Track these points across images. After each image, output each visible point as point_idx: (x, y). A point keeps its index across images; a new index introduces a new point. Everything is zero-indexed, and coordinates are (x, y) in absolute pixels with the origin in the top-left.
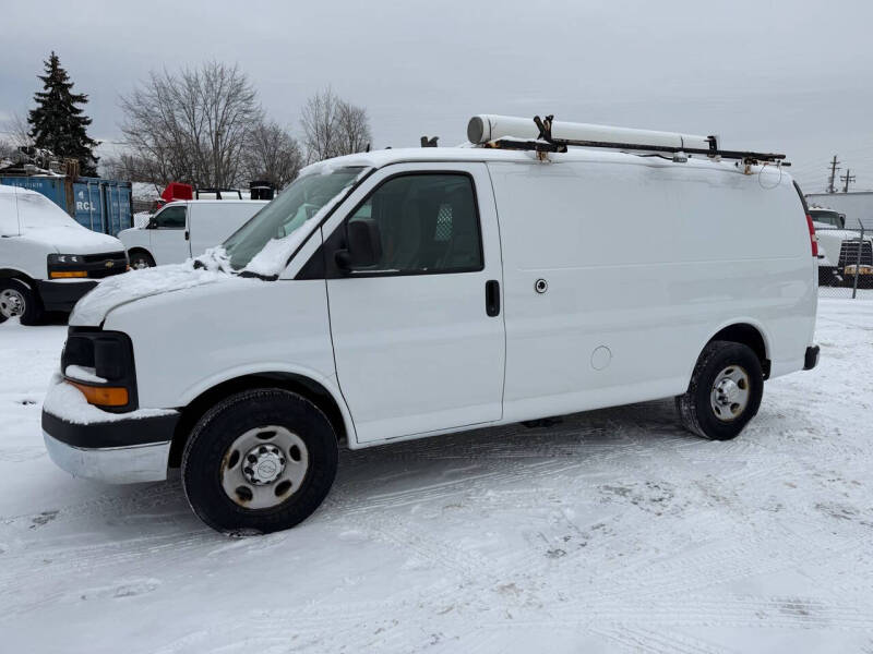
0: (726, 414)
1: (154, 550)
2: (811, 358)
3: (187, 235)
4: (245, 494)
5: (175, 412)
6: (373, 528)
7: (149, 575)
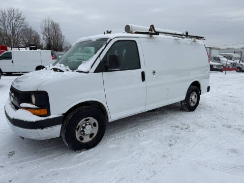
0: (192, 105)
1: (56, 159)
2: (209, 89)
3: (12, 62)
4: (82, 138)
5: (62, 115)
6: (118, 144)
7: (60, 167)
